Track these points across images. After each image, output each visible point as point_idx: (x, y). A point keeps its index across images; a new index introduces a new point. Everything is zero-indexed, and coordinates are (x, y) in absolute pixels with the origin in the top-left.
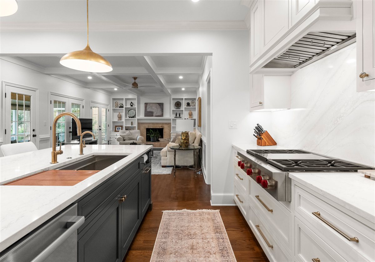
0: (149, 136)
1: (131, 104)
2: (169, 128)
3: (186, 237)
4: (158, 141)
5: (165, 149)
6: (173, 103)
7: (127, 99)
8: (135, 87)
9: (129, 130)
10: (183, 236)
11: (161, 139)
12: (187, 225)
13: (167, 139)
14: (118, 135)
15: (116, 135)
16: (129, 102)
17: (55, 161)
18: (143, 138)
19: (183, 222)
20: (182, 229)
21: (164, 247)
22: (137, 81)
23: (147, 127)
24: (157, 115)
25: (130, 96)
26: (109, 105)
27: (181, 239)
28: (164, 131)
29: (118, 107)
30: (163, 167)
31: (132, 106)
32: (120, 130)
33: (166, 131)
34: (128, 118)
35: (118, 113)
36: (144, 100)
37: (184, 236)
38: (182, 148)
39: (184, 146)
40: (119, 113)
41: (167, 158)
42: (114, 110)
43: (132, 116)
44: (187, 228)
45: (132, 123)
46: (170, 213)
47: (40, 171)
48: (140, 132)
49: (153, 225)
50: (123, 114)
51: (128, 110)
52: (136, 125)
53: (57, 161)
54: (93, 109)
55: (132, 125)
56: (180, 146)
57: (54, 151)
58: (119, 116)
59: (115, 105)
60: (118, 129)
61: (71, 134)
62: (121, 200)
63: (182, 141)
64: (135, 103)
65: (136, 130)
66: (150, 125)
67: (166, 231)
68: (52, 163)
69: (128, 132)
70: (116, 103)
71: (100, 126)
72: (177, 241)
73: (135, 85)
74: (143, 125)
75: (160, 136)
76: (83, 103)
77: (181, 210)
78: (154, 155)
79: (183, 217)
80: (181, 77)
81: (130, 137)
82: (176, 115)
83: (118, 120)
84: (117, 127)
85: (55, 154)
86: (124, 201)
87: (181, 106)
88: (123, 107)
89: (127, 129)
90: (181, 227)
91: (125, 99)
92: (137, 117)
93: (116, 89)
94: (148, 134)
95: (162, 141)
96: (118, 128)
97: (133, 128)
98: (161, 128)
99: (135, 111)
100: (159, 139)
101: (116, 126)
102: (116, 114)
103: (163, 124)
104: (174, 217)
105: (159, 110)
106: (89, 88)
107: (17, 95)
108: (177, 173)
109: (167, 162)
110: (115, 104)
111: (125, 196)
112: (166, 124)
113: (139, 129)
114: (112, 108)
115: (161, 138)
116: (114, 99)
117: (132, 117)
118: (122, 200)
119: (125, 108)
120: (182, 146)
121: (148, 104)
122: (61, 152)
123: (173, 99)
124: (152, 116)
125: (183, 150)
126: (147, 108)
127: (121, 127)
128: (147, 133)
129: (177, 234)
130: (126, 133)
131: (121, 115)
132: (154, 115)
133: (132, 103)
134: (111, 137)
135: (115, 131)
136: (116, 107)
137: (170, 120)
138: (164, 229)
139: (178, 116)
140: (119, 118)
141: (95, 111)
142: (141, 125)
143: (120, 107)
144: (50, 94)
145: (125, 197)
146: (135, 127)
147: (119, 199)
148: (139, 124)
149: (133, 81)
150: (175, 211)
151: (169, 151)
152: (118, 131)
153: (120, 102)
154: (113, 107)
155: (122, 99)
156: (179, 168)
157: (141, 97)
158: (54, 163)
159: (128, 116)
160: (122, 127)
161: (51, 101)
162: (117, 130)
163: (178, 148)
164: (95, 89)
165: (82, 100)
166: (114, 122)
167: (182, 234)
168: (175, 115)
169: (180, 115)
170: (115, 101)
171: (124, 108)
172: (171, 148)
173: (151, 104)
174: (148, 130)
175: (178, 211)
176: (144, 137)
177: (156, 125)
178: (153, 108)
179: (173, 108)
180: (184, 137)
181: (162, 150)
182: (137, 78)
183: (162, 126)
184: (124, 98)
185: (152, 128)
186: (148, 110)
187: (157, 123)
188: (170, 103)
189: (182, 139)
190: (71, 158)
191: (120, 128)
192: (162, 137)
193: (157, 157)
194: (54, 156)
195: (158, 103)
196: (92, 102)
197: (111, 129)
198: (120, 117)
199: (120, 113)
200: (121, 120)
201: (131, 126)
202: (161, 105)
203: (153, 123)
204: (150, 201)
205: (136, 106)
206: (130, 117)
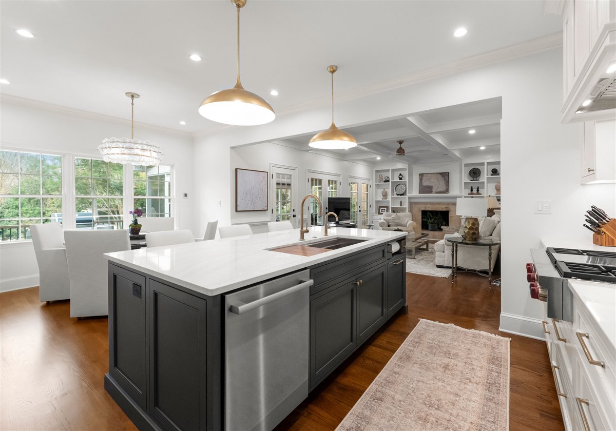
0: (427, 222)
1: (400, 177)
3: (442, 354)
4: (442, 230)
5: (442, 242)
6: (465, 172)
7: (394, 170)
8: (400, 154)
9: (397, 212)
11: (445, 227)
12: (449, 342)
13: (454, 228)
14: (382, 218)
15: (380, 219)
16: (397, 174)
17: (302, 238)
18: (415, 224)
19: (444, 338)
20: (440, 344)
21: (409, 355)
22: (403, 146)
23: (423, 209)
24: (439, 190)
25: (399, 166)
26: (371, 179)
27: (435, 354)
28: (449, 216)
30: (438, 266)
31: (401, 179)
32: (385, 213)
33: (452, 215)
34: (396, 196)
36: (418, 170)
37: (440, 352)
38: (467, 242)
39: (471, 239)
40: (384, 189)
41: (445, 256)
42: (377, 186)
43: (401, 193)
44: (447, 345)
45: (401, 202)
46: (429, 324)
47: (291, 245)
48: (412, 216)
50: (389, 191)
51: (396, 186)
52: (406, 205)
54: (351, 185)
55: (401, 205)
56: (463, 238)
57: (302, 229)
59: (378, 179)
62: (355, 283)
63: (467, 231)
64: (406, 174)
65: (407, 213)
66: (427, 206)
67: (416, 340)
68: (300, 240)
69: (394, 215)
70: (380, 176)
71: (360, 207)
72: (428, 355)
73: (401, 152)
74: (418, 206)
75: (444, 223)
76: (340, 179)
77: (447, 323)
78: (430, 250)
79: (447, 332)
80: (472, 132)
81: (397, 221)
82: (472, 190)
83: (383, 199)
85: (303, 232)
87: (479, 176)
88: (388, 181)
89: (395, 211)
90: (439, 342)
91: (392, 170)
92: (408, 195)
93: (379, 158)
94: (424, 219)
95: (445, 230)
96: (382, 210)
97: (403, 210)
98: (445, 210)
99: (406, 186)
100: (442, 227)
101: (380, 207)
102: (380, 191)
103: (448, 204)
104: (434, 329)
105: (442, 183)
107: (281, 175)
109: (444, 261)
110: (378, 177)
112: (454, 204)
113: (411, 210)
114: (374, 183)
116: (377, 171)
117: (401, 195)
119: (392, 182)
120: (467, 239)
121: (425, 175)
122: (307, 231)
123: (466, 165)
124: (431, 192)
125: (467, 244)
126: (423, 181)
127: (386, 209)
129: (430, 347)
130: (392, 216)
131: (386, 193)
132: (434, 190)
133: (401, 175)
134: (374, 221)
135: (379, 213)
136: (380, 182)
138: (415, 337)
139: (475, 191)
140: (383, 196)
141: (355, 186)
142: (414, 205)
143: (384, 182)
144: (307, 171)
145: (360, 282)
146: (406, 208)
148: (411, 204)
149: (398, 146)
150: (437, 323)
151: (448, 245)
152: (382, 214)
153: (385, 175)
154: (376, 181)
155: (388, 171)
156: (461, 271)
157: (413, 166)
158: (302, 240)
159: (395, 193)
160: (387, 207)
161: (308, 179)
162: (381, 212)
163: (461, 241)
164: (354, 161)
165: (338, 175)
166: (377, 202)
167: (437, 349)
168: (469, 191)
169: (478, 191)
170: (379, 174)
171: (390, 183)
172: (448, 240)
173: (429, 175)
174: (424, 213)
175: (442, 324)
176: (417, 223)
177: (436, 206)
178: (432, 180)
179: (466, 179)
180: (469, 225)
181: (438, 242)
182: (403, 141)
183: (446, 208)
184: (390, 168)
185: (430, 209)
186: (425, 184)
187: (439, 204)
188: (461, 172)
189: (466, 227)
190: (316, 237)
192: (447, 224)
193: (433, 253)
194: (302, 234)
195: (440, 173)
196: (351, 177)
197: (374, 211)
198: (385, 195)
199: (386, 190)
200: (386, 199)
201: (399, 207)
202: (445, 176)
203: (432, 204)
204: (404, 302)
205: (406, 179)
206: (398, 195)
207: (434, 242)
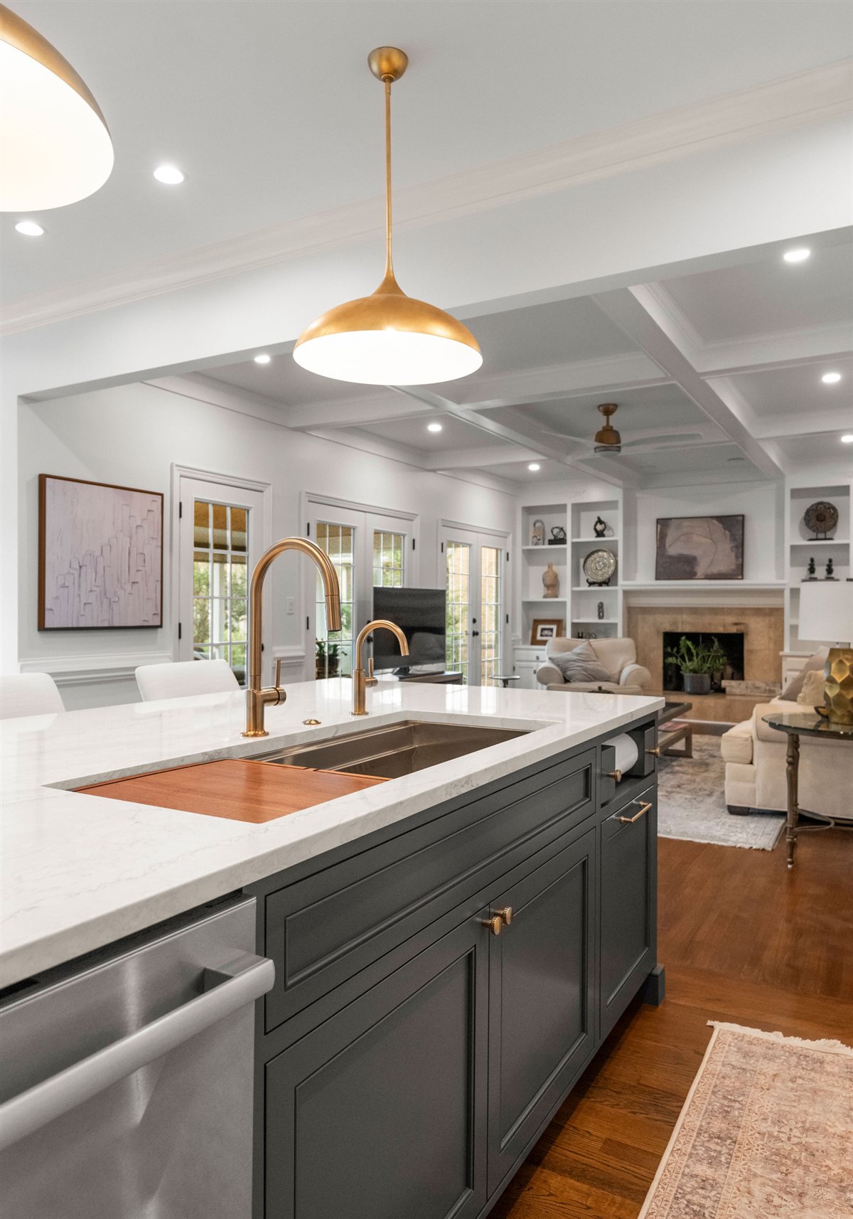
0: (678, 668)
1: (599, 527)
2: (772, 634)
3: (829, 1195)
4: (721, 691)
5: (744, 729)
6: (793, 513)
7: (579, 508)
8: (606, 449)
9: (590, 636)
10: (810, 1180)
11: (734, 683)
12: (840, 1129)
13: (762, 685)
14: (543, 656)
15: (538, 658)
16: (589, 519)
18: (646, 672)
19: (818, 1108)
20: (810, 1140)
21: (702, 1206)
22: (616, 421)
23: (668, 628)
24: (715, 570)
25: (595, 494)
26: (509, 533)
27: (801, 1195)
28: (746, 647)
29: (547, 541)
30: (734, 811)
31: (600, 534)
32: (553, 640)
33: (757, 644)
34: (584, 587)
35: (545, 569)
36: (655, 506)
37: (819, 1184)
38: (833, 728)
39: (846, 720)
40: (550, 566)
41: (755, 775)
42: (528, 554)
43: (600, 579)
44: (836, 1142)
45: (601, 607)
46: (750, 1043)
47: (200, 760)
48: (637, 648)
49: (656, 1078)
50: (566, 572)
51: (585, 554)
52: (616, 617)
54: (450, 551)
55: (601, 617)
56: (819, 718)
57: (255, 688)
58: (549, 582)
59: (531, 535)
60: (546, 632)
62: (484, 925)
63: (833, 692)
64: (616, 519)
65: (620, 639)
66: (679, 618)
67: (718, 1125)
68: (248, 736)
69: (581, 646)
70: (538, 525)
71: (474, 621)
72: (777, 1201)
73: (608, 439)
74: (650, 618)
75: (729, 670)
76: (413, 529)
77: (813, 1039)
78: (695, 755)
79: (821, 1081)
80: (831, 378)
81: (591, 665)
82: (812, 570)
83: (545, 597)
84: (540, 627)
85: (259, 701)
86: (497, 931)
87: (835, 525)
88: (563, 541)
89: (581, 632)
90: (805, 1130)
91: (574, 506)
92: (623, 583)
93: (534, 467)
94: (670, 660)
95: (737, 691)
96: (543, 630)
97: (607, 631)
98: (733, 630)
99: (616, 556)
100: (724, 683)
101: (537, 622)
102: (537, 572)
103: (743, 611)
104: (770, 1068)
105: (726, 547)
106: (434, 471)
107: (211, 508)
108: (805, 852)
109: (754, 791)
110: (532, 528)
111: (508, 911)
112: (758, 612)
113: (630, 632)
114: (520, 548)
115: (732, 678)
116: (529, 510)
117: (600, 584)
118: (491, 927)
119: (573, 544)
120: (834, 719)
121: (673, 524)
122: (279, 698)
123: (796, 493)
124: (691, 575)
125: (835, 735)
126: (669, 540)
127: (554, 627)
128: (666, 655)
129: (777, 1159)
130: (577, 650)
131: (556, 577)
132: (700, 570)
133: (600, 521)
134: (517, 664)
135: (534, 642)
136: (536, 544)
137: (779, 593)
138: (711, 1114)
139: (821, 571)
140: (547, 586)
141: (457, 559)
142: (640, 617)
143: (551, 542)
144: (305, 499)
145: (503, 917)
146: (615, 625)
147: (479, 920)
148: (630, 612)
149: (600, 421)
150: (776, 1037)
151: (764, 740)
152: (544, 643)
153: (551, 521)
154: (525, 542)
155: (561, 508)
156: (817, 828)
157: (639, 495)
158: (255, 735)
159: (583, 578)
160: (560, 623)
161: (308, 524)
162: (539, 637)
163: (810, 724)
164: (458, 473)
165: (409, 518)
166: (528, 606)
167: (806, 1168)
168: (804, 571)
169: (830, 571)
170: (533, 518)
171: (568, 546)
172: (772, 725)
173: (686, 523)
174: (671, 639)
175: (795, 1042)
176: (651, 671)
177: (707, 619)
178: (696, 538)
179: (794, 535)
180: (841, 671)
181: (731, 732)
182: (616, 406)
183: (736, 624)
184: (569, 500)
185: (688, 629)
186: (673, 550)
187: (715, 611)
188: (780, 514)
189: (831, 680)
190: (317, 723)
191: (551, 630)
192: (739, 673)
193: (707, 765)
194: (255, 707)
195: (720, 519)
196: (448, 524)
197: (519, 633)
198: (552, 585)
199: (555, 568)
200: (557, 597)
201: (596, 620)
202: (734, 525)
203: (694, 611)
204: (652, 958)
205: (617, 534)
206: (591, 584)
207: (719, 731)
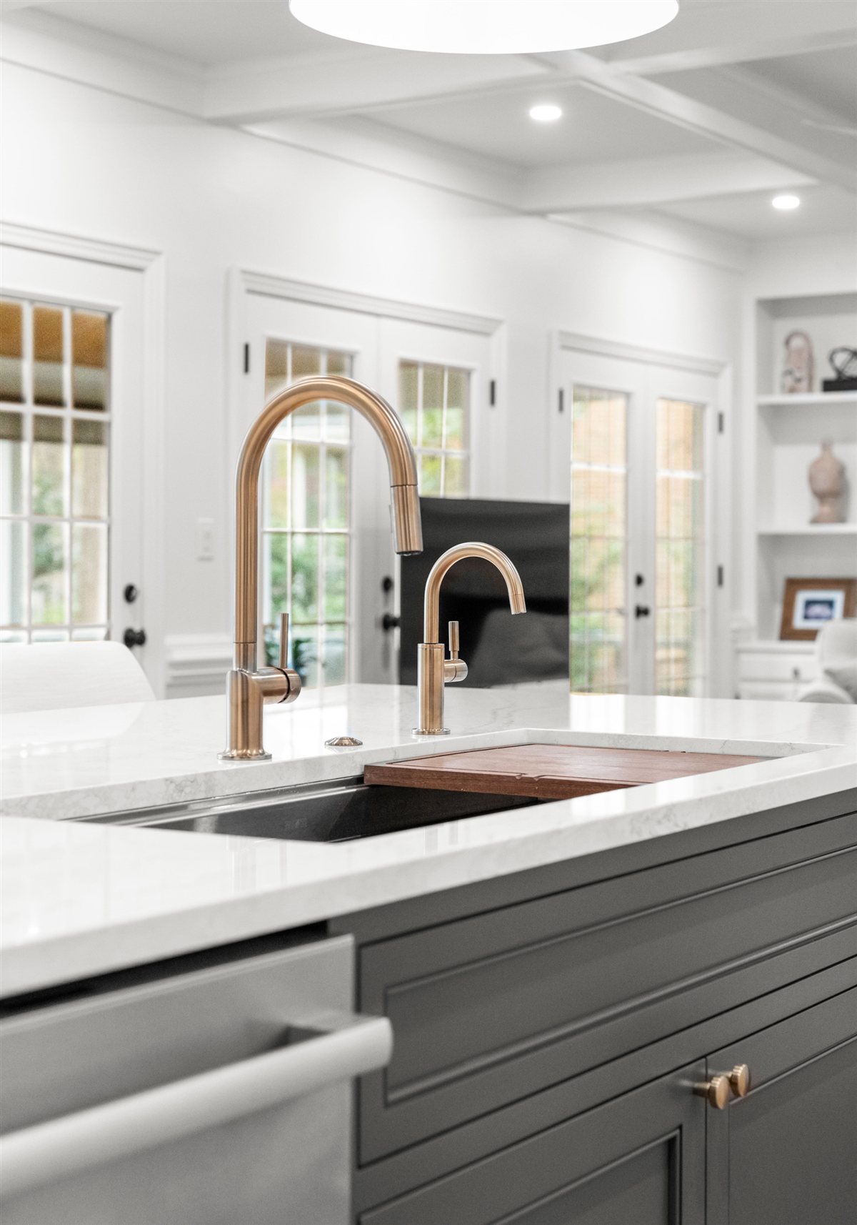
15: (796, 671)
17: (246, 744)
26: (722, 365)
29: (818, 384)
35: (814, 452)
40: (826, 446)
42: (773, 416)
53: (259, 745)
54: (579, 410)
57: (245, 665)
58: (824, 484)
59: (779, 368)
60: (816, 610)
61: (396, 633)
68: (232, 758)
70: (797, 343)
71: (639, 580)
76: (493, 358)
83: (815, 521)
84: (802, 597)
85: (253, 694)
93: (787, 203)
96: (809, 604)
101: (794, 585)
102: (795, 460)
106: (541, 214)
110: (780, 352)
114: (751, 400)
116: (774, 308)
122: (288, 693)
127: (838, 597)
131: (841, 472)
135: (788, 633)
136: (792, 390)
140: (821, 496)
141: (596, 430)
143: (829, 386)
152: (810, 637)
153: (829, 334)
154: (764, 385)
158: (243, 757)
160: (850, 586)
161: (247, 348)
162: (799, 623)
165: (482, 329)
166: (773, 543)
170: (784, 327)
190: (355, 743)
191: (830, 604)
194: (245, 702)
196: (575, 344)
197: (749, 612)
198: (832, 493)
199: (839, 451)
200: (841, 519)
